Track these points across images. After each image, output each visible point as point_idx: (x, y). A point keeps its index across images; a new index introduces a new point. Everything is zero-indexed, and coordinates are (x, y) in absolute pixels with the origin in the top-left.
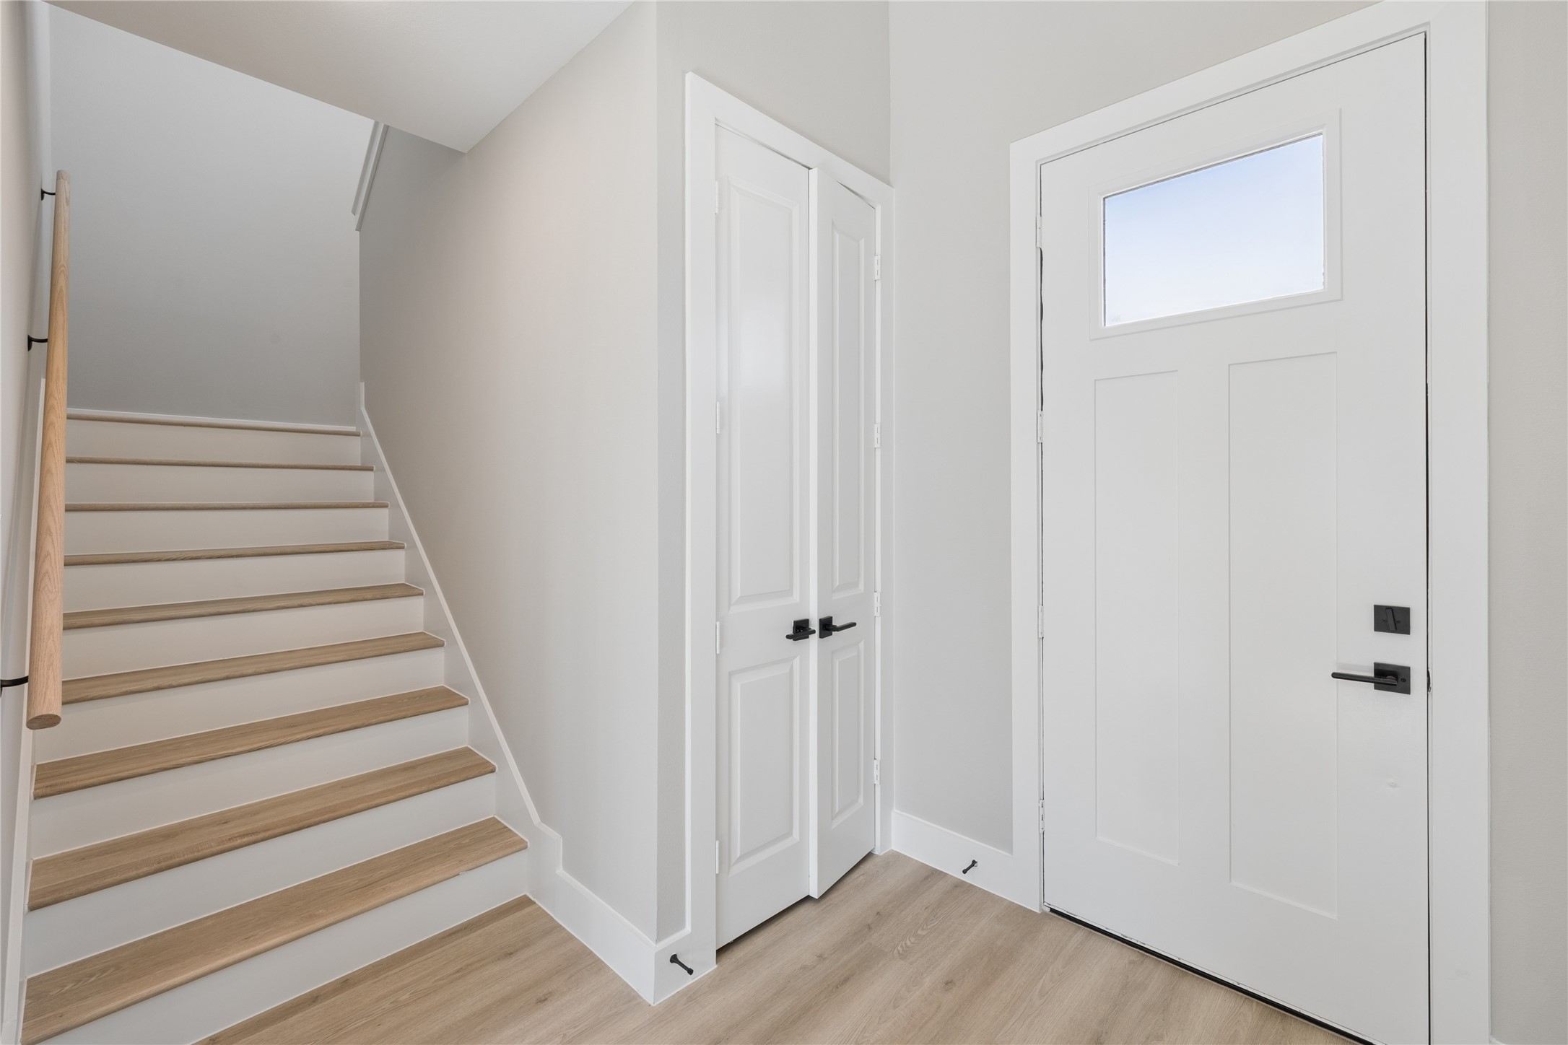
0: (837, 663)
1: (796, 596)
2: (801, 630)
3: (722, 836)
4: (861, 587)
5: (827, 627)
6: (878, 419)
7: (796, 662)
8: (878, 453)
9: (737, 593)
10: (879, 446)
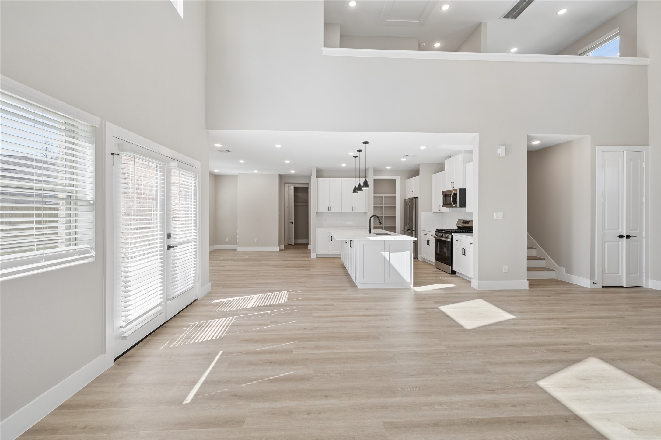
0: (631, 245)
1: (620, 230)
2: (621, 236)
3: (603, 266)
4: (639, 231)
5: (628, 237)
6: (644, 195)
7: (620, 242)
8: (644, 203)
9: (606, 228)
10: (644, 201)
